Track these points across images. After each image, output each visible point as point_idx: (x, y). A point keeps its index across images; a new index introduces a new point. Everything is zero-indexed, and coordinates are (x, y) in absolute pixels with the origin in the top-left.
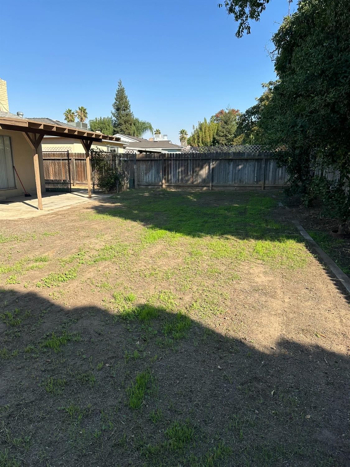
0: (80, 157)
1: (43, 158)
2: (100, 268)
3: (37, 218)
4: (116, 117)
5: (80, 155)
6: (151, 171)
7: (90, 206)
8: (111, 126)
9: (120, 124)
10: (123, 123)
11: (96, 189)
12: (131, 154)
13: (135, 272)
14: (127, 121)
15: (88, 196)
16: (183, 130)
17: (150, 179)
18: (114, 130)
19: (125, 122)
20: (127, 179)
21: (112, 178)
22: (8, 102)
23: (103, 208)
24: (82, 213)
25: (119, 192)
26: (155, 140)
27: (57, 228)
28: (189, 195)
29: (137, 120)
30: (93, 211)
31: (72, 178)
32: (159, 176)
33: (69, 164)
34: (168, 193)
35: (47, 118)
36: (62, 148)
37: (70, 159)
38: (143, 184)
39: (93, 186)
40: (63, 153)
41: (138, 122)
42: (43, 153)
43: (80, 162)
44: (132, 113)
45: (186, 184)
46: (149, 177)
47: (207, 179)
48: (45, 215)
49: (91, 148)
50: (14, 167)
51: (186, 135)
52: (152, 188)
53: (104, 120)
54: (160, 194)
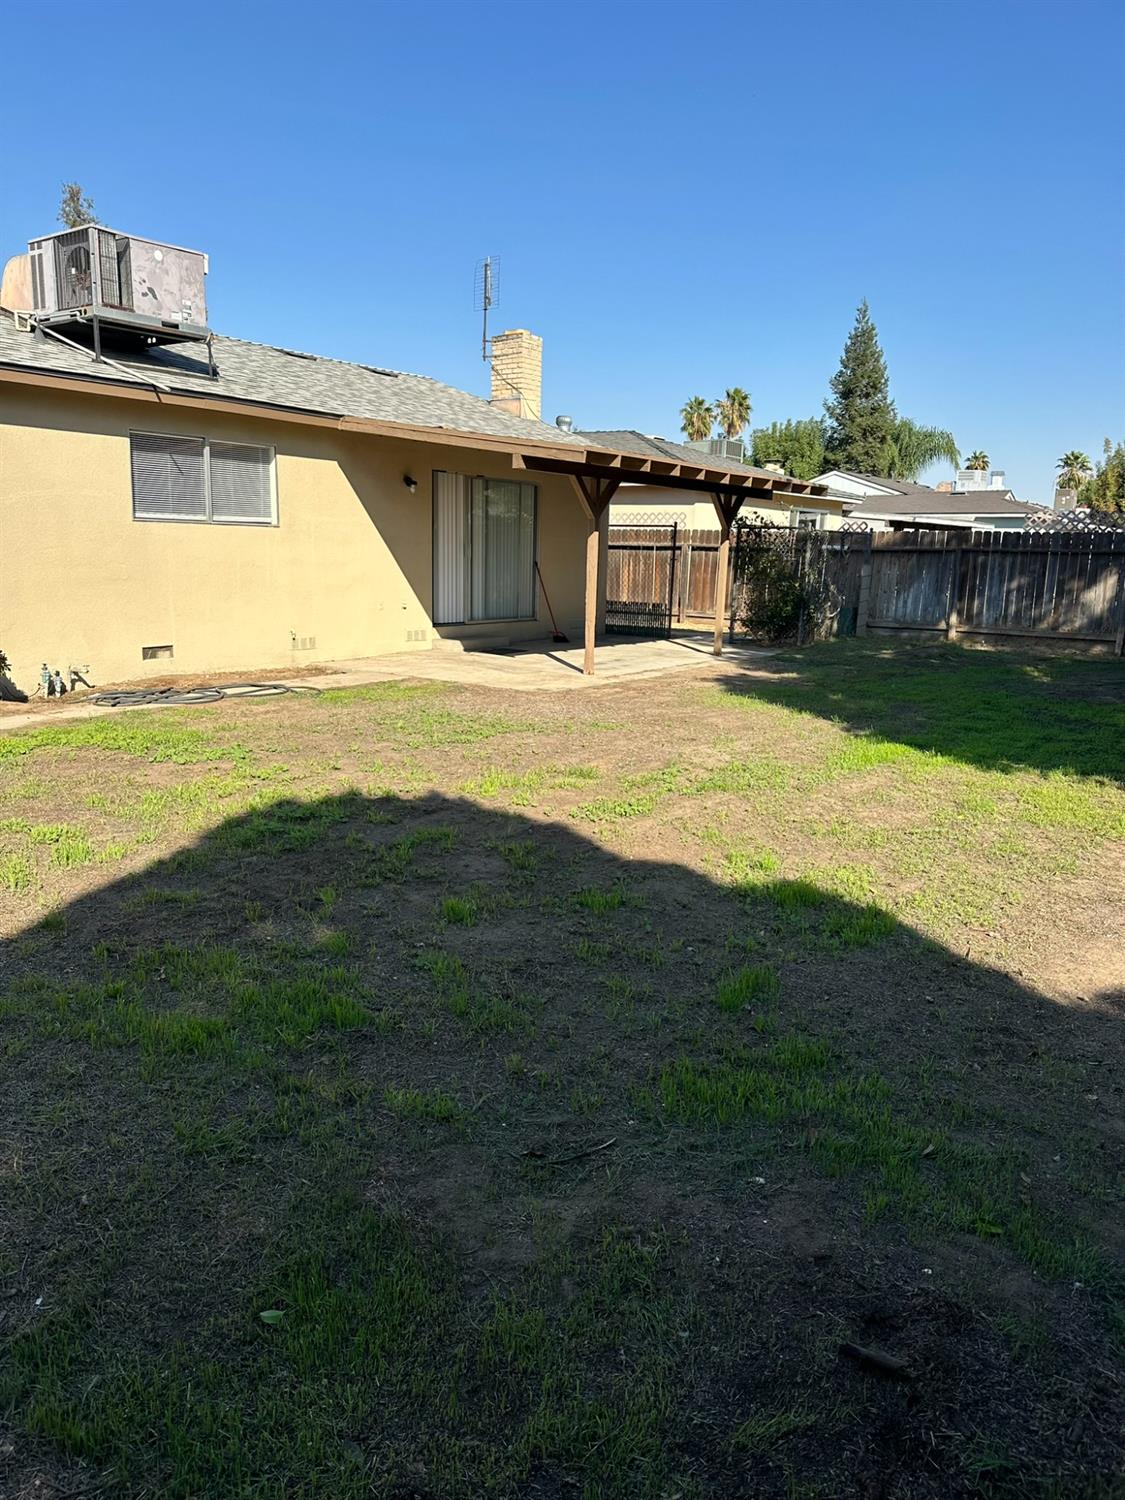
0: (708, 541)
1: (610, 543)
2: (709, 804)
3: (580, 691)
4: (837, 419)
5: (707, 535)
6: (916, 585)
7: (711, 676)
8: (819, 448)
9: (847, 441)
10: (858, 435)
11: (737, 634)
12: (858, 533)
13: (791, 822)
14: (872, 429)
15: (711, 649)
16: (1073, 454)
17: (908, 611)
18: (824, 458)
19: (864, 434)
20: (834, 607)
21: (786, 603)
22: (539, 394)
23: (747, 681)
24: (688, 690)
25: (803, 642)
26: (959, 489)
27: (623, 716)
28: (1029, 666)
29: (907, 425)
30: (716, 687)
31: (676, 599)
32: (939, 602)
33: (673, 559)
34: (960, 653)
35: (630, 432)
36: (660, 517)
37: (680, 548)
38: (884, 625)
39: (732, 624)
40: (662, 529)
41: (911, 429)
42: (611, 528)
43: (706, 555)
44: (891, 404)
45: (1031, 629)
46: (905, 603)
47: (1108, 619)
48: (598, 688)
49: (739, 516)
50: (535, 564)
51: (1084, 471)
52: (911, 639)
53: (797, 431)
54: (930, 657)
